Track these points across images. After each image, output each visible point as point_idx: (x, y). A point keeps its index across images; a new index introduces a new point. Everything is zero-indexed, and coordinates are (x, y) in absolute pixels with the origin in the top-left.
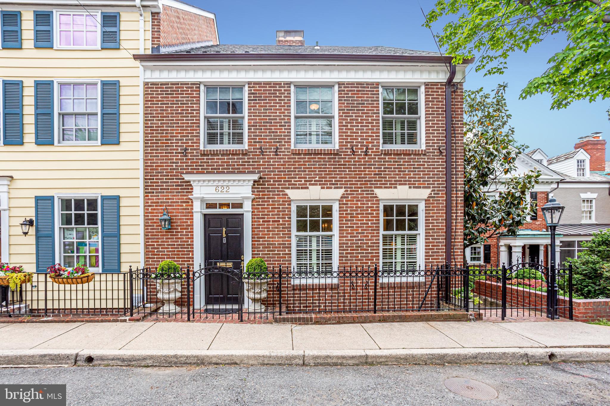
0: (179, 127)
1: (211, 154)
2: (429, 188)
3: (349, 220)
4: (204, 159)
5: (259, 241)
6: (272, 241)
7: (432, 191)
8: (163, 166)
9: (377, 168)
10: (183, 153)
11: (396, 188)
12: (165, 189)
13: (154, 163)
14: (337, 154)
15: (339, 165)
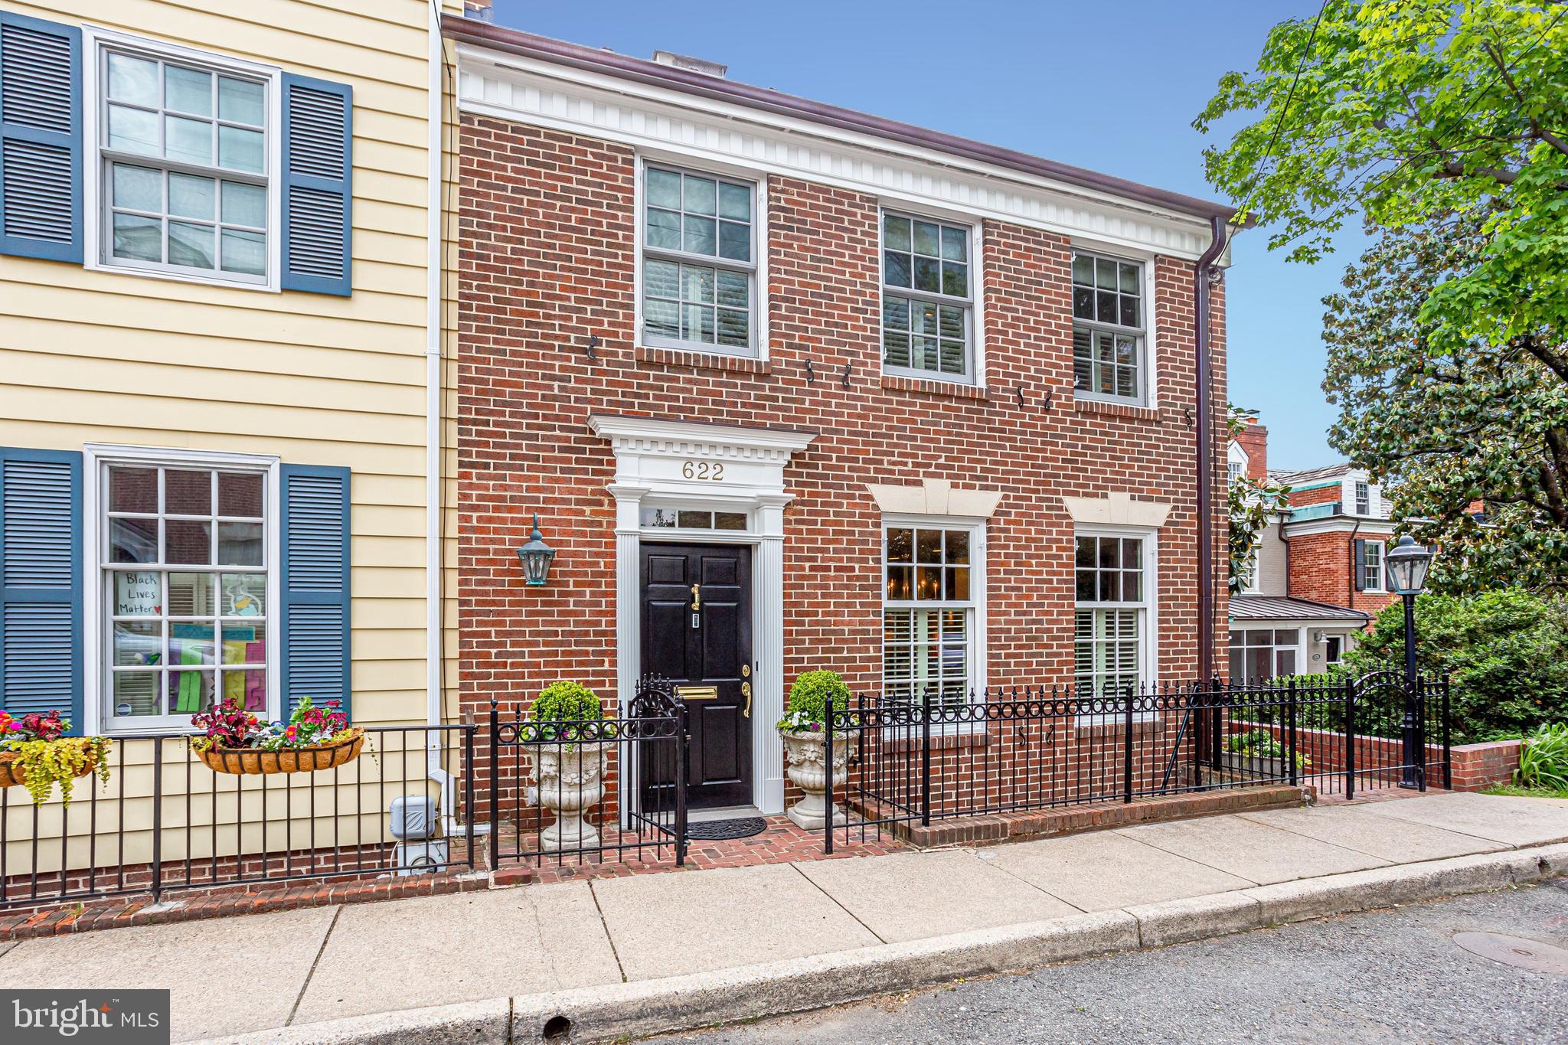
0: (570, 269)
1: (670, 365)
2: (1167, 501)
3: (1012, 572)
4: (647, 377)
5: (802, 623)
6: (836, 623)
7: (1175, 508)
8: (519, 385)
9: (1068, 445)
10: (585, 351)
11: (1105, 496)
12: (524, 457)
13: (489, 372)
14: (983, 402)
15: (990, 430)
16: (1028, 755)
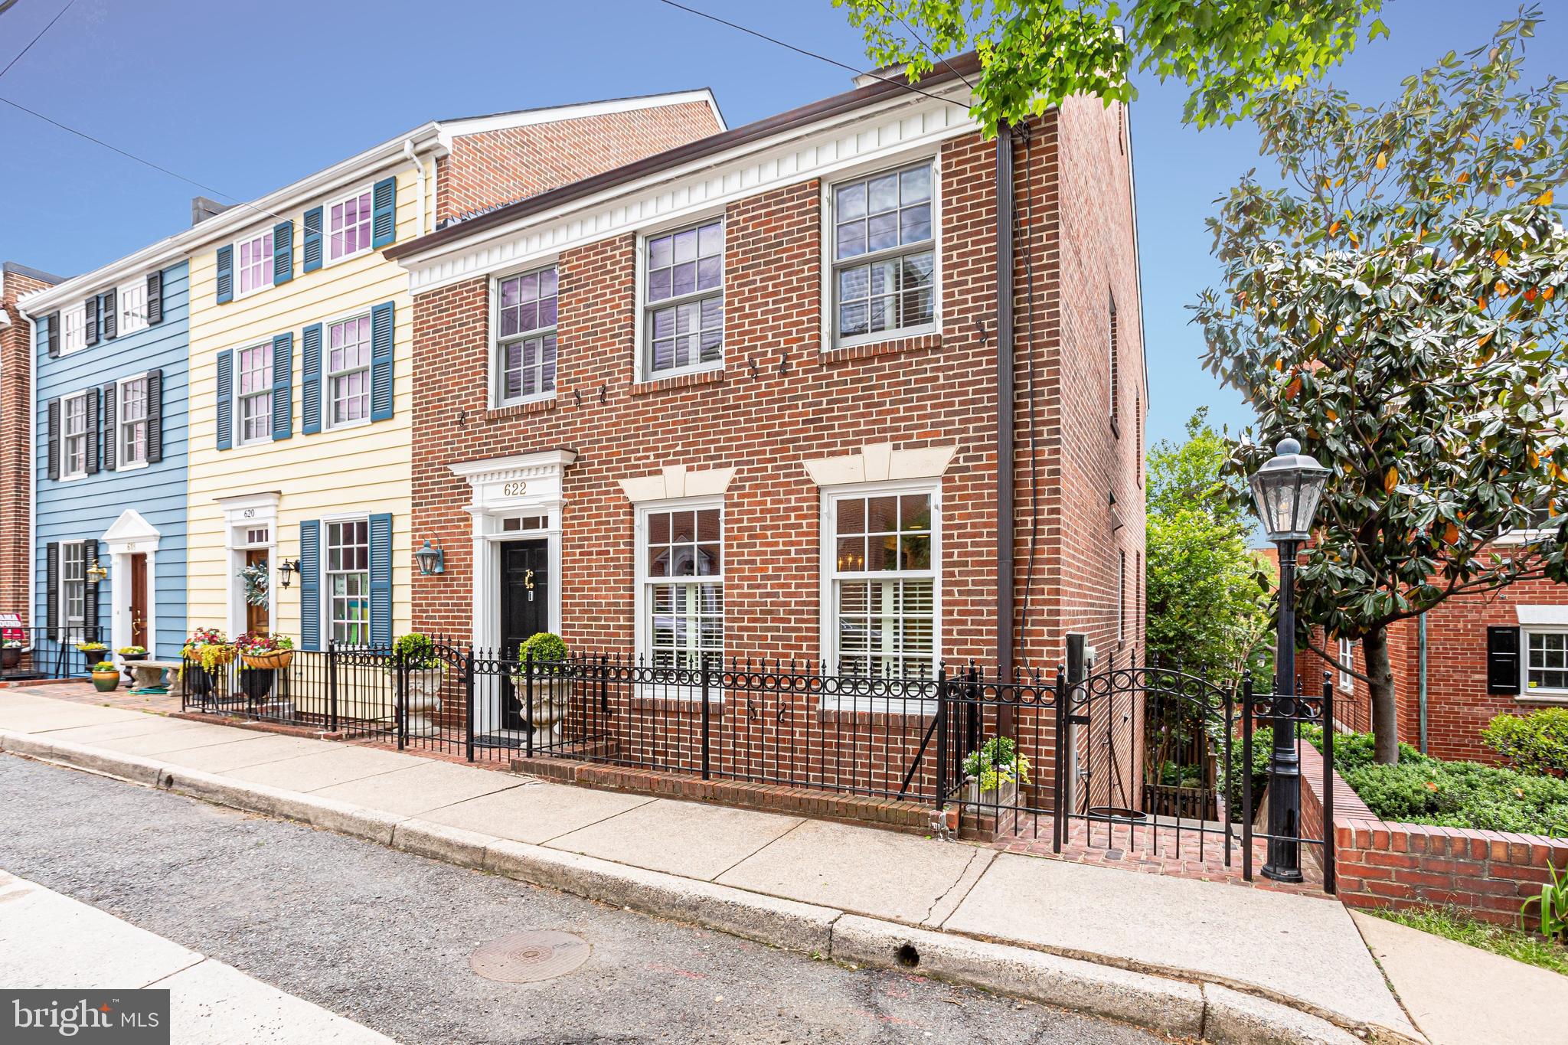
0: (456, 371)
1: (503, 418)
2: (952, 442)
3: (745, 546)
4: (490, 430)
5: (575, 597)
6: (595, 597)
7: (961, 451)
9: (810, 405)
10: (461, 422)
11: (858, 451)
13: (423, 447)
14: (719, 383)
15: (724, 409)
16: (763, 731)
